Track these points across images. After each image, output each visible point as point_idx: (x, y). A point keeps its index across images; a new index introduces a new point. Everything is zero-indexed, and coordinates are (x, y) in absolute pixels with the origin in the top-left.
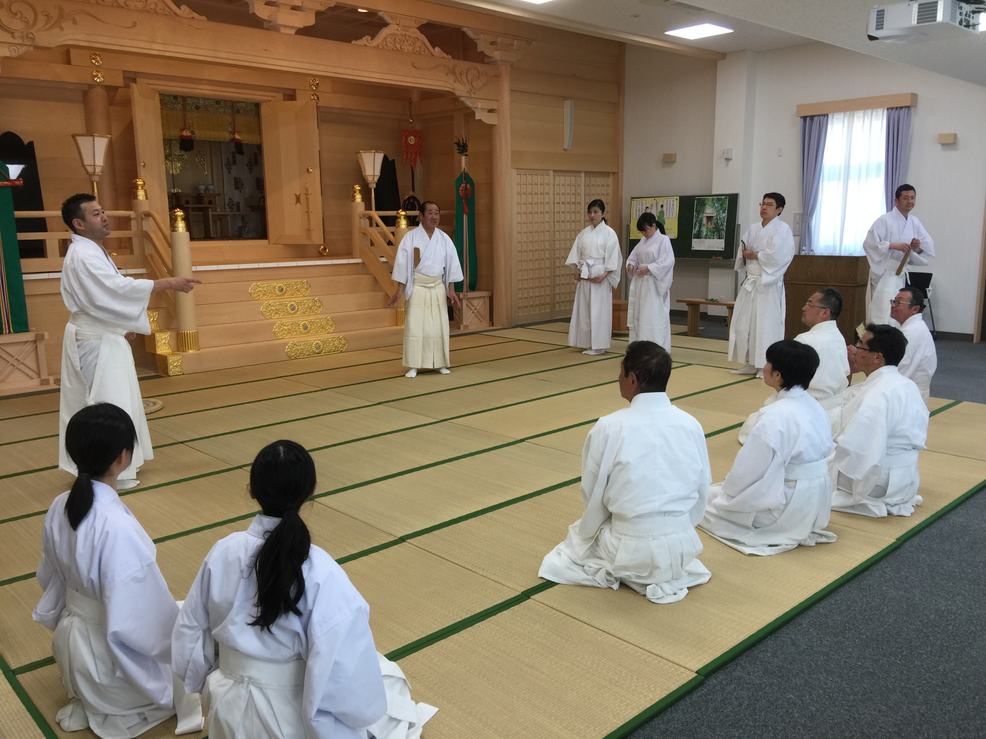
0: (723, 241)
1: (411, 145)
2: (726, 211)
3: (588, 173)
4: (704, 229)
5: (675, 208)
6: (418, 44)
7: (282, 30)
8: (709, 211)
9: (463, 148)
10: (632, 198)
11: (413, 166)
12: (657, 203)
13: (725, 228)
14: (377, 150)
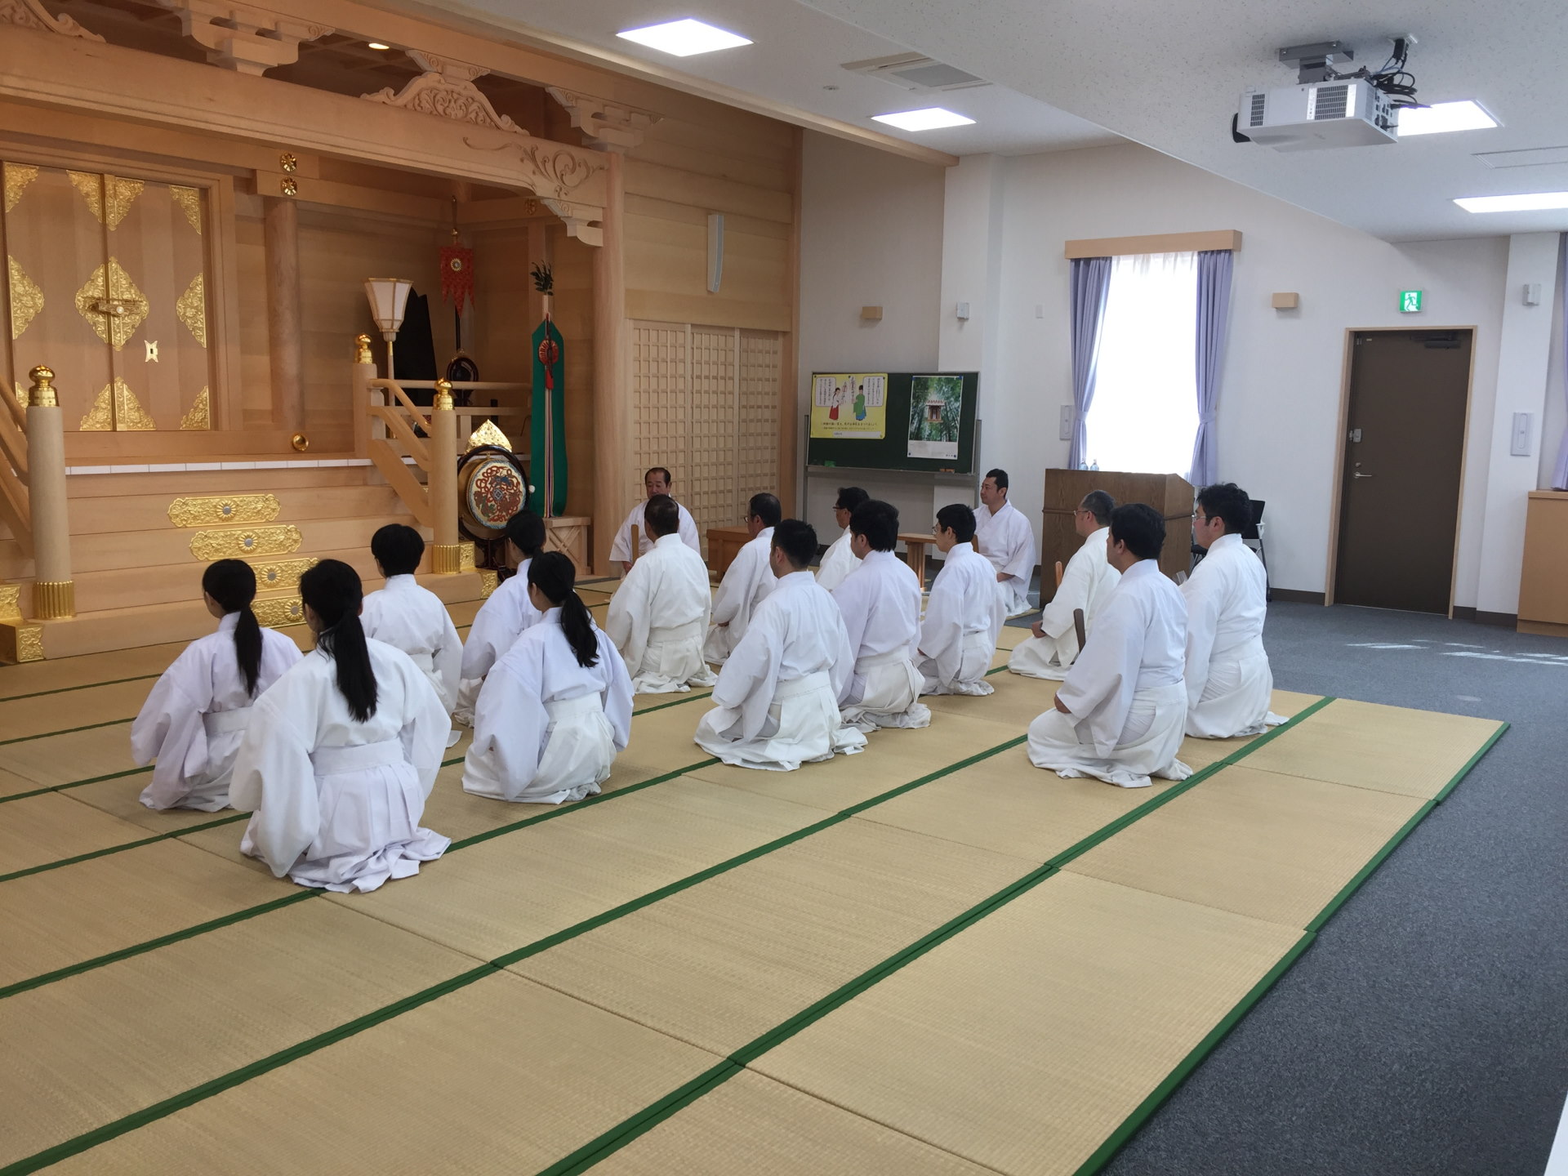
0: (956, 444)
1: (454, 272)
2: (961, 398)
3: (745, 332)
4: (926, 426)
5: (882, 392)
6: (474, 106)
7: (240, 68)
8: (934, 397)
9: (545, 282)
10: (814, 373)
11: (459, 308)
12: (853, 383)
13: (958, 426)
14: (400, 276)
